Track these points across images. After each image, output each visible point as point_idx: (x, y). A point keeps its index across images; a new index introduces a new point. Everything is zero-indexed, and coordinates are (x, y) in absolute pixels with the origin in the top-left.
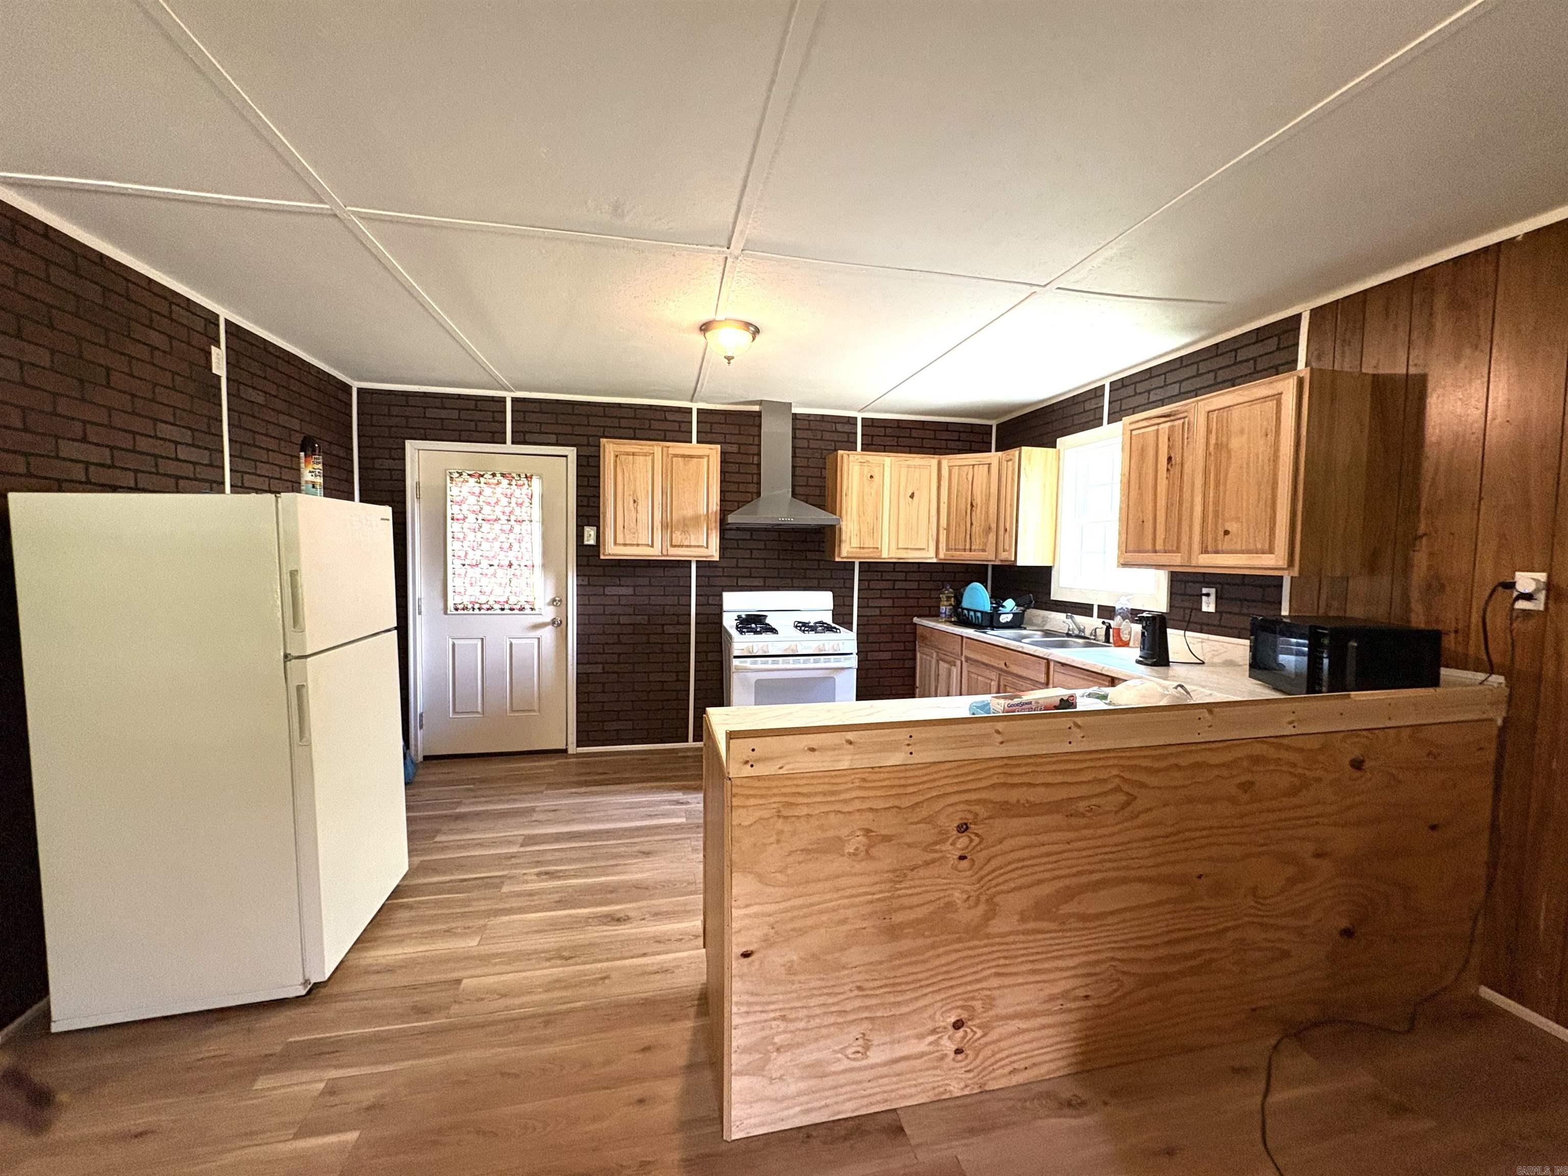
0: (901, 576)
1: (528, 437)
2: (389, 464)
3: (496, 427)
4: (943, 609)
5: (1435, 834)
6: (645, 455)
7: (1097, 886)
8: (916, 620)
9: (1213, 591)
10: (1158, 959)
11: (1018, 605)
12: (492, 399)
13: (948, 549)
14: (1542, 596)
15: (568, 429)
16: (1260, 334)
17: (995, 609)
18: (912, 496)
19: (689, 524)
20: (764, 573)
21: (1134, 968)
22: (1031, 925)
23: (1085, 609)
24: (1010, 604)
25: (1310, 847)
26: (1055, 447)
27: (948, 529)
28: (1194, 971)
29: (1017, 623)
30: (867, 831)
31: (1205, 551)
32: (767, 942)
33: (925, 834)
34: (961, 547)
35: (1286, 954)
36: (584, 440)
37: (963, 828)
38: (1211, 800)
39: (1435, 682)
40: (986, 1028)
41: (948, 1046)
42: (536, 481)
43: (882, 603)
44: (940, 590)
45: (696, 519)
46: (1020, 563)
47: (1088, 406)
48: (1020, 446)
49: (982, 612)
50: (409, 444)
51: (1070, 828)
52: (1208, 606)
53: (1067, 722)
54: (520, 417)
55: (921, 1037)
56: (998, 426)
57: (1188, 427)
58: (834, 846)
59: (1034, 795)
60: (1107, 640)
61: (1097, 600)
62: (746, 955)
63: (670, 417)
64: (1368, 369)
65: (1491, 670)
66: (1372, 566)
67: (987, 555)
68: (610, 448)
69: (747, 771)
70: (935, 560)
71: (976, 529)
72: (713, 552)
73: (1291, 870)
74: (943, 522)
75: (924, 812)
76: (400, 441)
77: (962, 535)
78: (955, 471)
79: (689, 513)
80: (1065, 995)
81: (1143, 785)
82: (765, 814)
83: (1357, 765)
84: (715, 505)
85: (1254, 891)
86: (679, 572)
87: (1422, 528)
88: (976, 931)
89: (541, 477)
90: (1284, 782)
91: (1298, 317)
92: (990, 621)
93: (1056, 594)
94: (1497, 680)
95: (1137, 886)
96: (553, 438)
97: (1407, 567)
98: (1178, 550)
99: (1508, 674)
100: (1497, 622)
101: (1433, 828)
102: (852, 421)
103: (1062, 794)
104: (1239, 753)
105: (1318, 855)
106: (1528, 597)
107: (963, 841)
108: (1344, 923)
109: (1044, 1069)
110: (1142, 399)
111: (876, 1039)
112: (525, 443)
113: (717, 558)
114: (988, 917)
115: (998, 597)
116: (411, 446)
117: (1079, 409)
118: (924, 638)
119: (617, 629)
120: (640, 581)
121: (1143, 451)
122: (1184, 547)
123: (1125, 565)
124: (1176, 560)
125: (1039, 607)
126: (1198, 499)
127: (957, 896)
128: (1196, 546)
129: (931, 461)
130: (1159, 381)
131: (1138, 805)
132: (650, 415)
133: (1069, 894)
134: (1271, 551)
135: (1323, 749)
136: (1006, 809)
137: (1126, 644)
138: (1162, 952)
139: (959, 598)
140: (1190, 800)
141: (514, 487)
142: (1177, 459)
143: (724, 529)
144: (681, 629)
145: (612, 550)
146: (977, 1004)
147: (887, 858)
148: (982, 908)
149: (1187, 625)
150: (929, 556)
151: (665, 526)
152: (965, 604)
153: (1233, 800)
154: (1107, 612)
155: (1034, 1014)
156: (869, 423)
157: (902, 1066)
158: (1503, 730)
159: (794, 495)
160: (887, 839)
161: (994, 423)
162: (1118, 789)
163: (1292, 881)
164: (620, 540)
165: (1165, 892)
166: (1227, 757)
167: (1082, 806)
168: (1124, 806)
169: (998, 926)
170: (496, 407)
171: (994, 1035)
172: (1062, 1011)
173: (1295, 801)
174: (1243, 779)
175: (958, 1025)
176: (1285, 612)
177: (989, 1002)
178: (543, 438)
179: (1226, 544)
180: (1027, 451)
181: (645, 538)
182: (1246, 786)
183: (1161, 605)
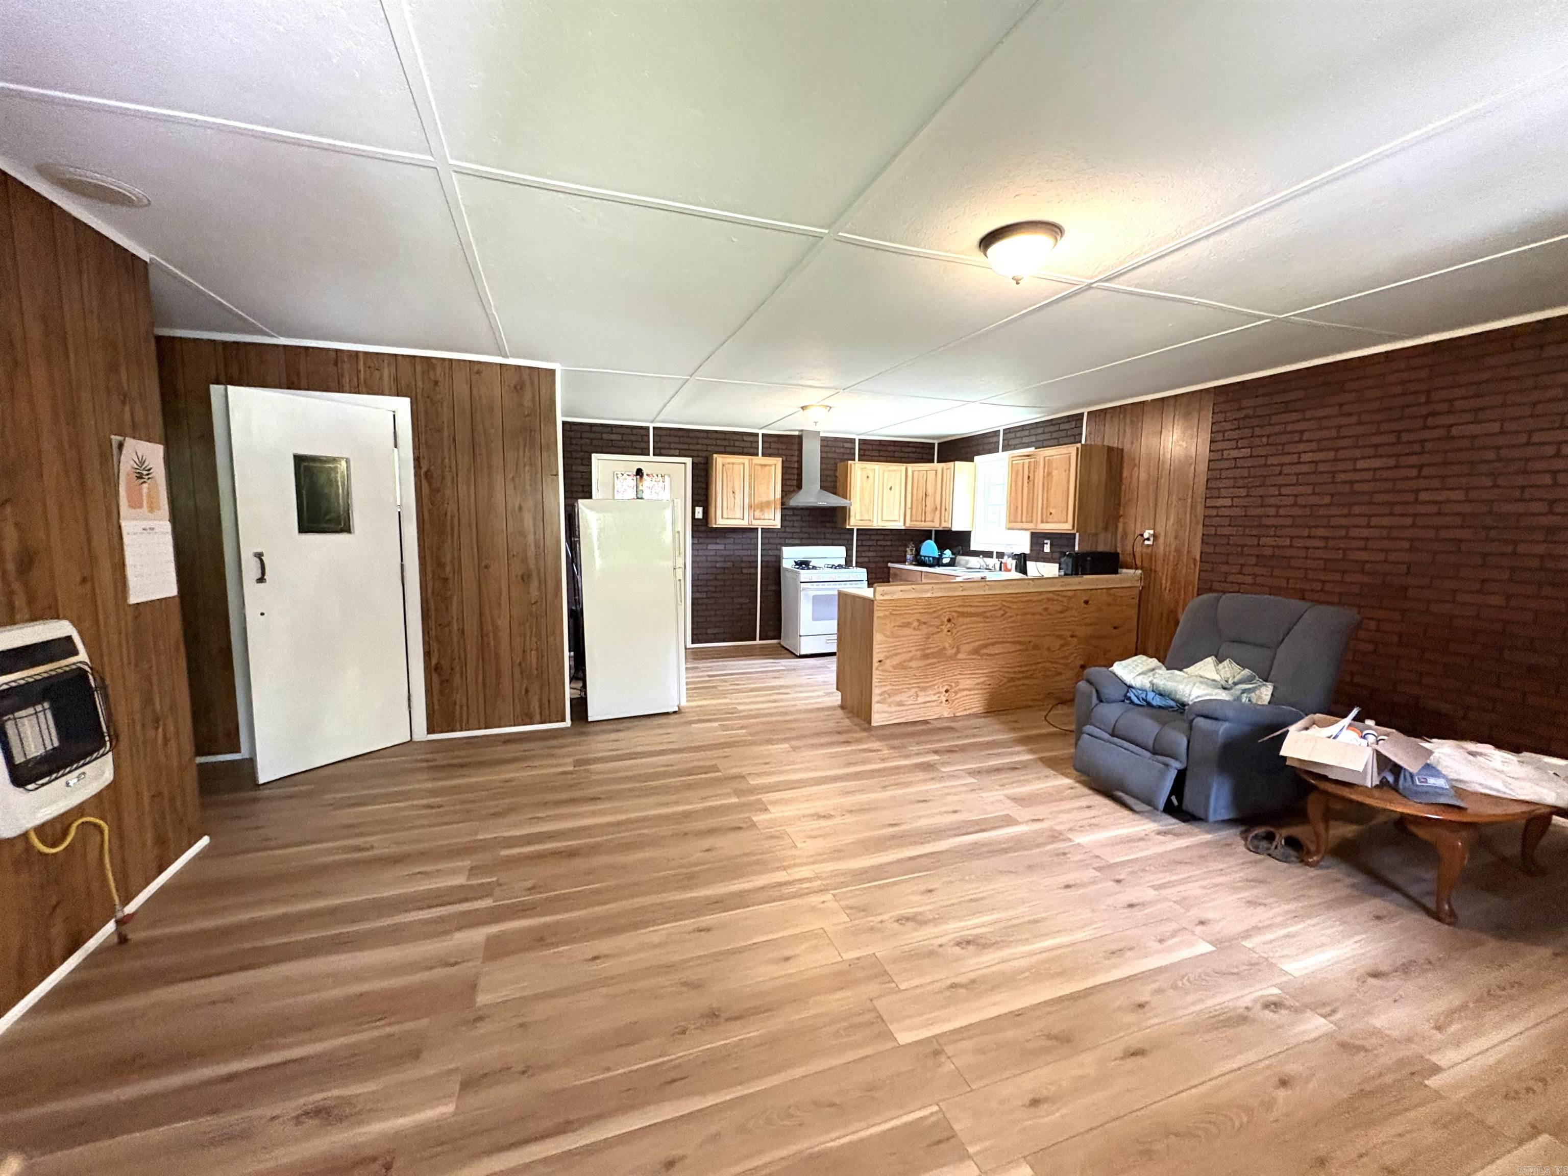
0: (881, 537)
1: (663, 451)
2: (581, 468)
3: (643, 445)
4: (908, 557)
5: (1115, 631)
6: (739, 464)
7: (993, 644)
8: (890, 565)
9: (1048, 542)
10: (1015, 672)
11: (953, 554)
12: (641, 428)
13: (911, 521)
14: (1152, 539)
15: (686, 447)
16: (1069, 418)
17: (941, 556)
18: (891, 489)
19: (763, 506)
20: (801, 535)
21: (1006, 675)
22: (971, 657)
23: (988, 554)
24: (948, 553)
25: (1069, 634)
26: (973, 461)
27: (911, 508)
28: (1027, 678)
29: (952, 563)
30: (918, 620)
31: (1042, 522)
32: (887, 657)
33: (937, 622)
34: (919, 519)
35: (1060, 674)
36: (695, 453)
37: (949, 620)
38: (1033, 614)
39: (1116, 572)
40: (956, 693)
41: (944, 699)
42: (667, 478)
43: (870, 554)
44: (906, 546)
45: (768, 504)
46: (954, 529)
47: (991, 440)
48: (954, 461)
49: (933, 558)
50: (594, 456)
51: (985, 622)
52: (1047, 549)
53: (984, 584)
54: (657, 439)
55: (934, 694)
56: (939, 444)
57: (1036, 463)
58: (907, 625)
59: (973, 610)
60: (1000, 569)
61: (995, 550)
62: (880, 661)
63: (746, 438)
64: (1106, 443)
65: (1136, 568)
66: (1106, 528)
67: (935, 524)
68: (720, 460)
69: (882, 598)
70: (903, 528)
71: (929, 509)
72: (777, 524)
73: (1062, 642)
74: (909, 505)
75: (936, 615)
76: (587, 454)
77: (920, 511)
78: (916, 473)
79: (764, 499)
80: (982, 683)
81: (1010, 608)
82: (887, 613)
83: (1086, 602)
84: (779, 495)
85: (1049, 649)
86: (752, 535)
87: (1121, 513)
88: (953, 657)
89: (669, 476)
90: (1060, 608)
91: (1083, 414)
92: (938, 562)
93: (973, 547)
94: (1139, 572)
95: (1007, 645)
96: (677, 452)
97: (1117, 527)
98: (1032, 522)
99: (1142, 568)
100: (1138, 549)
101: (1115, 628)
102: (852, 441)
103: (982, 609)
104: (1043, 597)
105: (1072, 636)
106: (1148, 539)
107: (949, 625)
108: (1082, 663)
109: (974, 710)
110: (1017, 441)
111: (920, 694)
112: (661, 455)
113: (779, 527)
114: (958, 652)
115: (941, 548)
116: (595, 457)
117: (986, 440)
118: (896, 575)
119: (714, 571)
120: (728, 541)
121: (1017, 471)
122: (1034, 520)
123: (1009, 529)
124: (1031, 526)
125: (963, 554)
126: (1040, 498)
127: (947, 645)
128: (1039, 520)
129: (901, 467)
130: (1026, 433)
131: (1008, 614)
132: (735, 437)
133: (985, 646)
134: (1066, 522)
135: (1074, 596)
136: (962, 614)
137: (1010, 570)
138: (1016, 669)
139: (918, 551)
140: (1026, 614)
141: (654, 482)
142: (1032, 478)
143: (785, 508)
144: (753, 571)
145: (721, 520)
146: (953, 684)
147: (925, 630)
148: (955, 650)
149: (1037, 560)
150: (900, 525)
151: (750, 507)
152: (923, 553)
153: (1041, 614)
154: (1000, 555)
155: (974, 689)
156: (863, 442)
157: (928, 704)
158: (1141, 592)
159: (822, 487)
160: (925, 623)
161: (936, 442)
162: (1000, 609)
163: (1062, 646)
164: (725, 516)
165: (1019, 647)
166: (1040, 598)
167: (989, 614)
168: (1003, 615)
169: (960, 656)
170: (643, 432)
171: (958, 696)
172: (981, 689)
173: (1063, 615)
174: (1045, 606)
175: (947, 691)
176: (1077, 548)
177: (957, 684)
178: (672, 452)
179: (1050, 519)
180: (958, 464)
181: (738, 514)
182: (1046, 609)
183: (1027, 550)
